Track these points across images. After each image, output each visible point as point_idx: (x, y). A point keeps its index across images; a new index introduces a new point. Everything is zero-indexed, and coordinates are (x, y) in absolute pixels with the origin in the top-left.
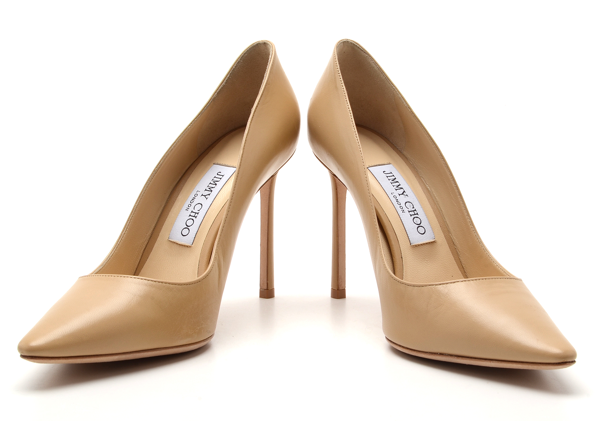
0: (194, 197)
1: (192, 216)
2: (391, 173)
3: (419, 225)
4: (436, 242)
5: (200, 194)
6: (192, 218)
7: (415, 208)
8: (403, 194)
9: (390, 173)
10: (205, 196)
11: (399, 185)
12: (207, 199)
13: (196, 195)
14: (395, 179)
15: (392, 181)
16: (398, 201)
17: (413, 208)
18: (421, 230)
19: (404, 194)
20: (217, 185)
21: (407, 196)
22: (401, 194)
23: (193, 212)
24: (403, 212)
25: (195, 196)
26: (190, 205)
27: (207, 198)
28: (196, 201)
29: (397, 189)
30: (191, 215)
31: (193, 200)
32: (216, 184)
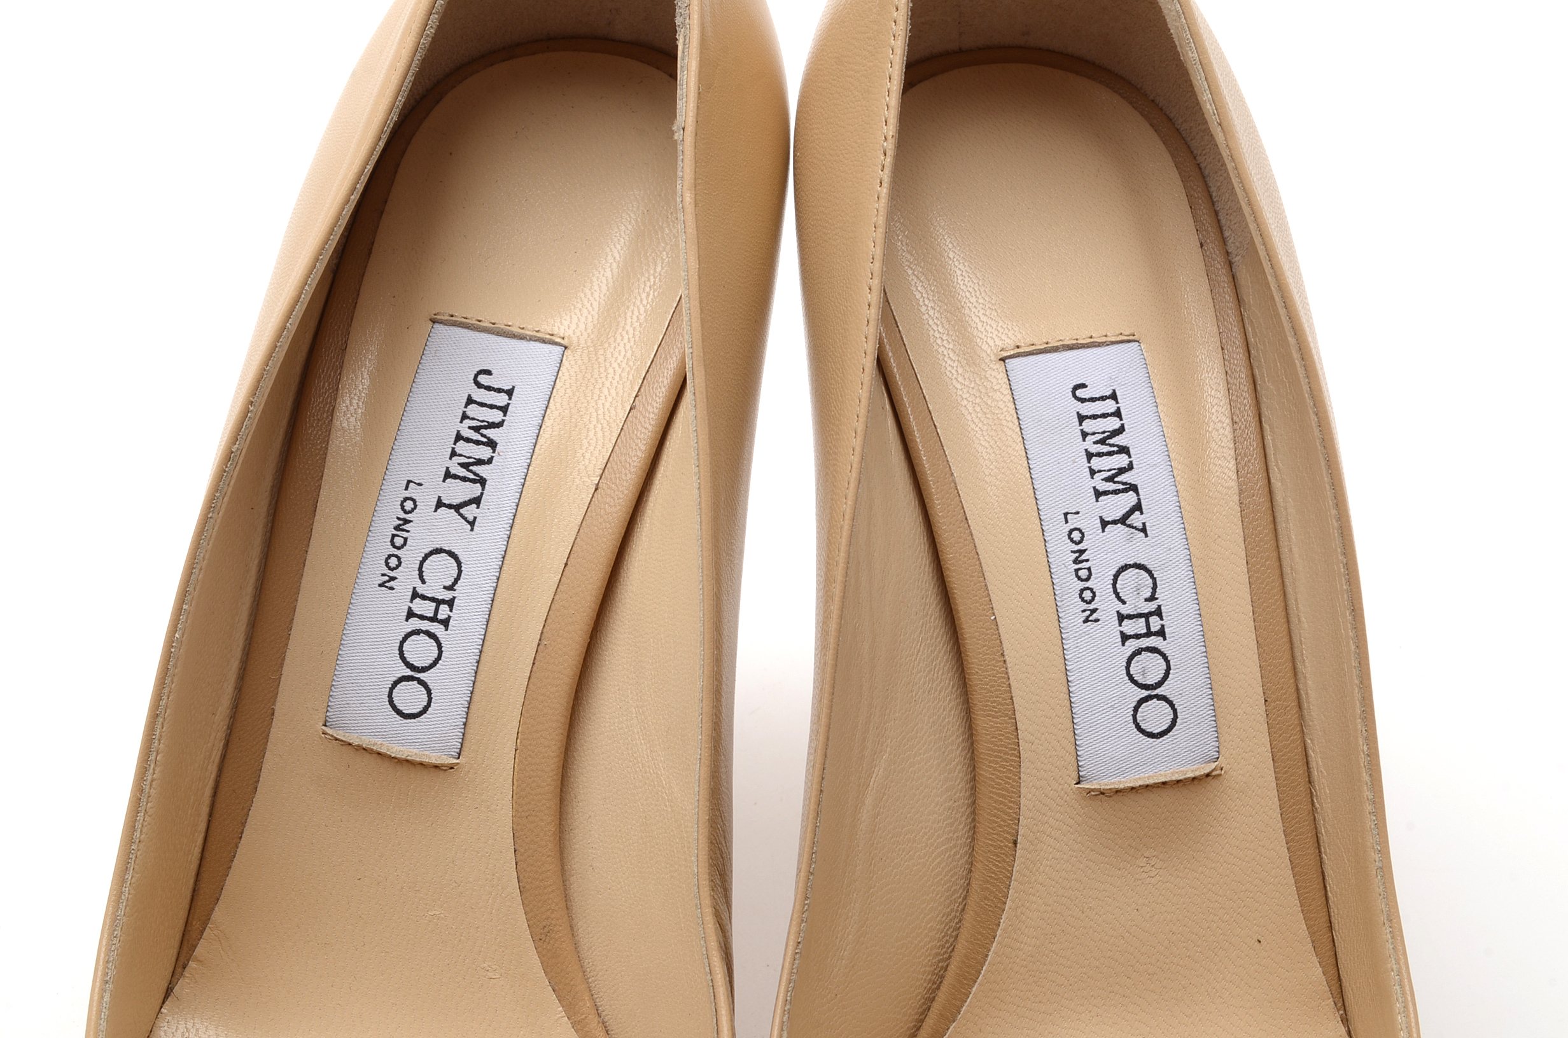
0: (403, 515)
1: (422, 617)
2: (1114, 396)
3: (1151, 692)
4: (1220, 775)
5: (426, 499)
6: (426, 625)
7: (1164, 597)
8: (1123, 520)
9: (1103, 398)
10: (457, 508)
11: (1122, 471)
12: (472, 524)
13: (409, 505)
14: (1121, 430)
15: (1096, 443)
16: (1083, 557)
17: (1152, 598)
18: (1155, 715)
19: (1128, 522)
20: (498, 448)
21: (1142, 534)
22: (1115, 522)
23: (424, 598)
24: (1086, 621)
25: (406, 512)
26: (393, 562)
27: (471, 518)
28: (420, 538)
29: (1106, 493)
30: (417, 611)
31: (405, 534)
32: (492, 444)
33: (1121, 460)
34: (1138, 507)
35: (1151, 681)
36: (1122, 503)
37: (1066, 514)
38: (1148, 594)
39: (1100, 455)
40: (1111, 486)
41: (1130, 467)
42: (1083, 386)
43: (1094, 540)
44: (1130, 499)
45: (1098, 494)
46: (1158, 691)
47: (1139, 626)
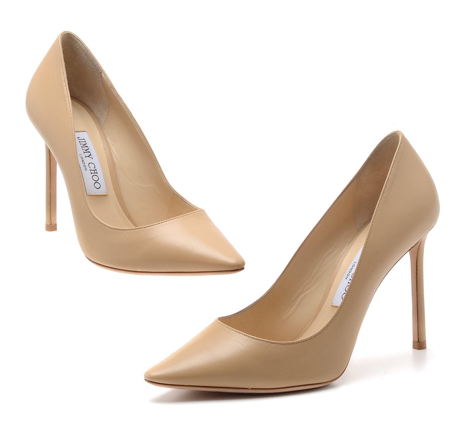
33: (87, 148)
34: (91, 155)
35: (96, 180)
36: (88, 154)
37: (80, 155)
38: (94, 167)
39: (84, 147)
40: (86, 152)
41: (89, 149)
42: (79, 137)
43: (84, 159)
44: (89, 154)
45: (84, 153)
46: (97, 182)
47: (93, 172)
